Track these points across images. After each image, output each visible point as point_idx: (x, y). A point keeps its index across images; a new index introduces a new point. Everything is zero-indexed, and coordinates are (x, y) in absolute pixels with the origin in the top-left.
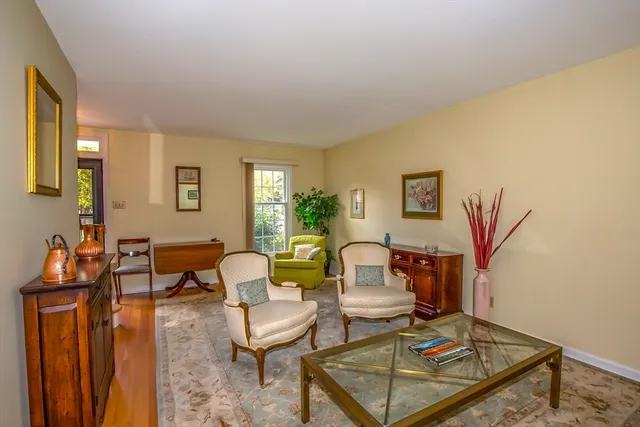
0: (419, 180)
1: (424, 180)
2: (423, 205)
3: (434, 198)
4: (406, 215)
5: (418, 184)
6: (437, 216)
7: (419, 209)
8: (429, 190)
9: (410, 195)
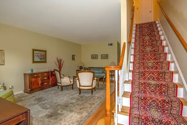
0: (39, 52)
1: (41, 52)
2: (41, 59)
3: (44, 57)
4: (34, 62)
5: (39, 53)
6: (45, 62)
7: (39, 60)
8: (43, 55)
9: (36, 56)
